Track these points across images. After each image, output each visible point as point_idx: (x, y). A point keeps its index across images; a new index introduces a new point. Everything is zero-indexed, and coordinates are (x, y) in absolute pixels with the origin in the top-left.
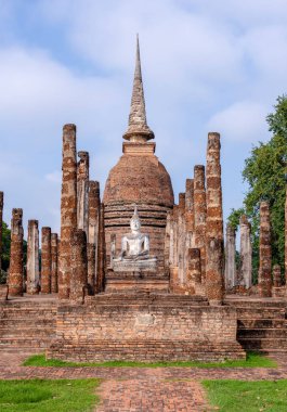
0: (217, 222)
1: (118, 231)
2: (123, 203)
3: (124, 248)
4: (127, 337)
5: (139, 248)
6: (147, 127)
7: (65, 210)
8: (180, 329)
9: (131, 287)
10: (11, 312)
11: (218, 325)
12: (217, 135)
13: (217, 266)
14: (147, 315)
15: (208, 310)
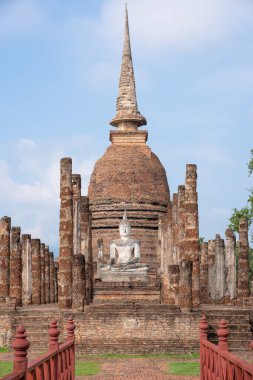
0: (194, 242)
1: (106, 235)
2: (110, 201)
3: (113, 256)
4: (117, 337)
5: (129, 255)
6: (138, 113)
7: (63, 233)
8: (158, 330)
9: (120, 298)
10: (21, 319)
11: (187, 327)
12: (194, 166)
13: (187, 282)
14: (133, 320)
15: (179, 316)
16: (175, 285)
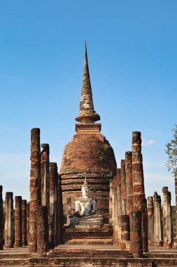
0: (141, 196)
1: (73, 195)
3: (77, 209)
5: (89, 209)
6: (94, 112)
7: (33, 189)
12: (139, 133)
14: (90, 265)
16: (125, 232)
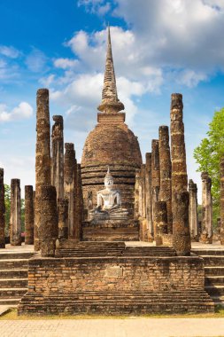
0: (182, 176)
1: (94, 189)
3: (100, 203)
4: (97, 289)
6: (118, 100)
8: (150, 281)
11: (186, 276)
12: (180, 96)
14: (116, 267)
16: (162, 223)
